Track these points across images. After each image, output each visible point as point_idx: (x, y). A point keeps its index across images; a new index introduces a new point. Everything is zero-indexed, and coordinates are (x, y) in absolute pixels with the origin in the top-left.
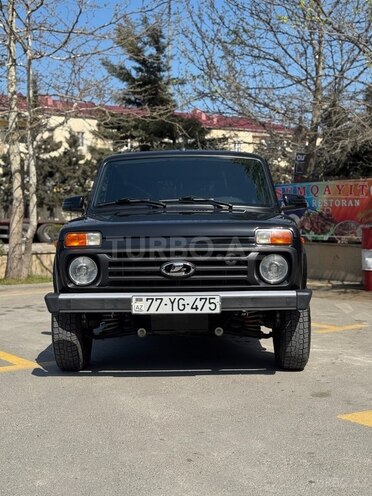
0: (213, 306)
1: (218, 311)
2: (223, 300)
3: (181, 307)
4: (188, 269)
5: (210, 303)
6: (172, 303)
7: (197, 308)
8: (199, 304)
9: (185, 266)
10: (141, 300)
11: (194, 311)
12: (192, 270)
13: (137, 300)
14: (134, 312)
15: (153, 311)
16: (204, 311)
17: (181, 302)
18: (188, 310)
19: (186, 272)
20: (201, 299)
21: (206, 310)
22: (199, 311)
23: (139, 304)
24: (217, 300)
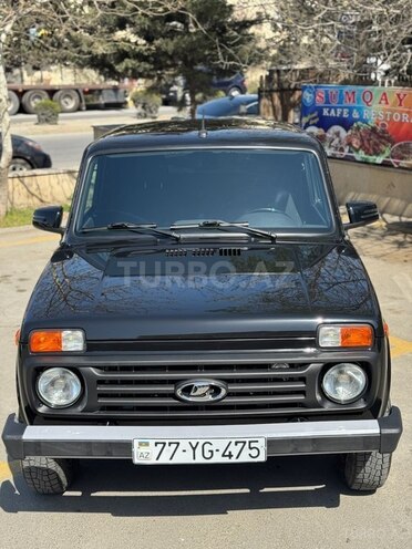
0: (254, 453)
1: (262, 458)
2: (271, 443)
3: (208, 455)
5: (251, 448)
6: (194, 449)
7: (230, 456)
8: (234, 450)
9: (212, 387)
10: (147, 444)
11: (226, 460)
13: (140, 444)
14: (137, 461)
15: (164, 460)
16: (241, 460)
17: (207, 447)
18: (218, 459)
19: (214, 395)
20: (236, 443)
21: (245, 458)
22: (233, 460)
23: (144, 449)
24: (262, 445)
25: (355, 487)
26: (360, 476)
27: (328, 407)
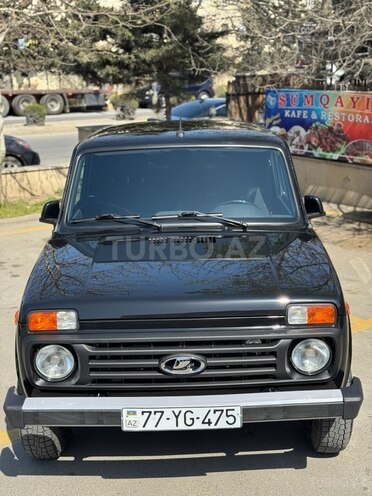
0: (231, 420)
1: (238, 425)
2: (246, 411)
3: (189, 422)
4: (196, 364)
5: (228, 416)
6: (177, 417)
7: (209, 423)
8: (213, 417)
9: (192, 361)
10: (135, 413)
11: (206, 427)
12: (203, 365)
13: (129, 413)
14: (125, 428)
15: (150, 427)
16: (220, 426)
17: (189, 415)
18: (198, 426)
19: (194, 368)
20: (215, 411)
21: (222, 425)
22: (212, 427)
23: (132, 418)
24: (237, 413)
25: (320, 450)
26: (325, 440)
27: (296, 378)
